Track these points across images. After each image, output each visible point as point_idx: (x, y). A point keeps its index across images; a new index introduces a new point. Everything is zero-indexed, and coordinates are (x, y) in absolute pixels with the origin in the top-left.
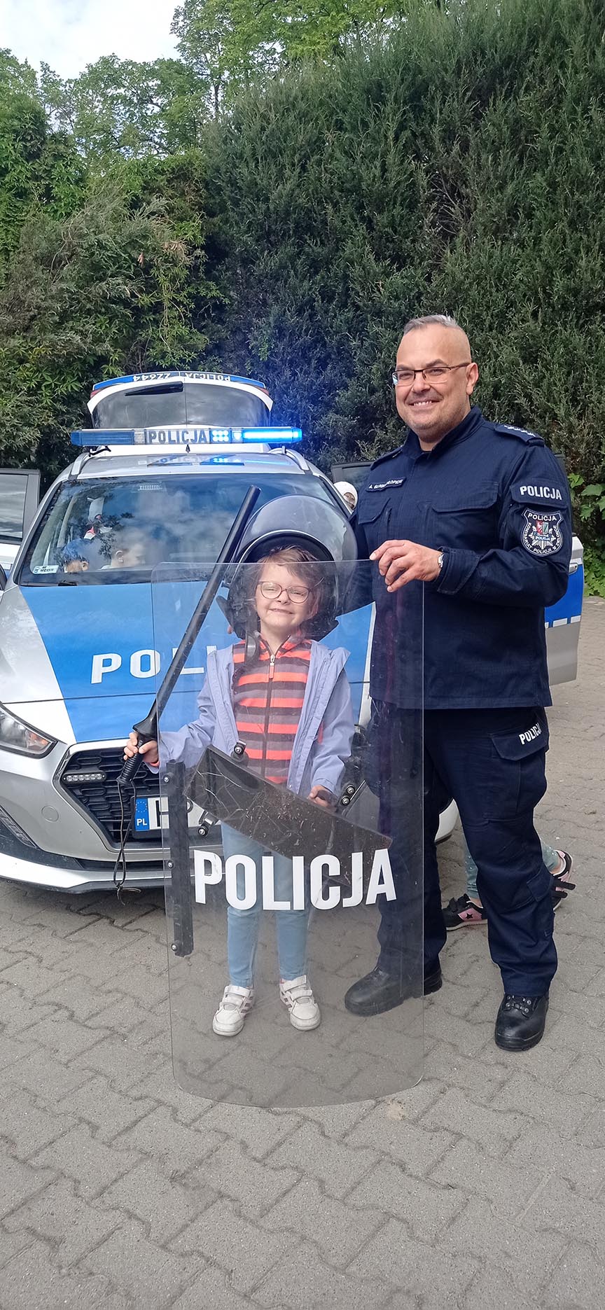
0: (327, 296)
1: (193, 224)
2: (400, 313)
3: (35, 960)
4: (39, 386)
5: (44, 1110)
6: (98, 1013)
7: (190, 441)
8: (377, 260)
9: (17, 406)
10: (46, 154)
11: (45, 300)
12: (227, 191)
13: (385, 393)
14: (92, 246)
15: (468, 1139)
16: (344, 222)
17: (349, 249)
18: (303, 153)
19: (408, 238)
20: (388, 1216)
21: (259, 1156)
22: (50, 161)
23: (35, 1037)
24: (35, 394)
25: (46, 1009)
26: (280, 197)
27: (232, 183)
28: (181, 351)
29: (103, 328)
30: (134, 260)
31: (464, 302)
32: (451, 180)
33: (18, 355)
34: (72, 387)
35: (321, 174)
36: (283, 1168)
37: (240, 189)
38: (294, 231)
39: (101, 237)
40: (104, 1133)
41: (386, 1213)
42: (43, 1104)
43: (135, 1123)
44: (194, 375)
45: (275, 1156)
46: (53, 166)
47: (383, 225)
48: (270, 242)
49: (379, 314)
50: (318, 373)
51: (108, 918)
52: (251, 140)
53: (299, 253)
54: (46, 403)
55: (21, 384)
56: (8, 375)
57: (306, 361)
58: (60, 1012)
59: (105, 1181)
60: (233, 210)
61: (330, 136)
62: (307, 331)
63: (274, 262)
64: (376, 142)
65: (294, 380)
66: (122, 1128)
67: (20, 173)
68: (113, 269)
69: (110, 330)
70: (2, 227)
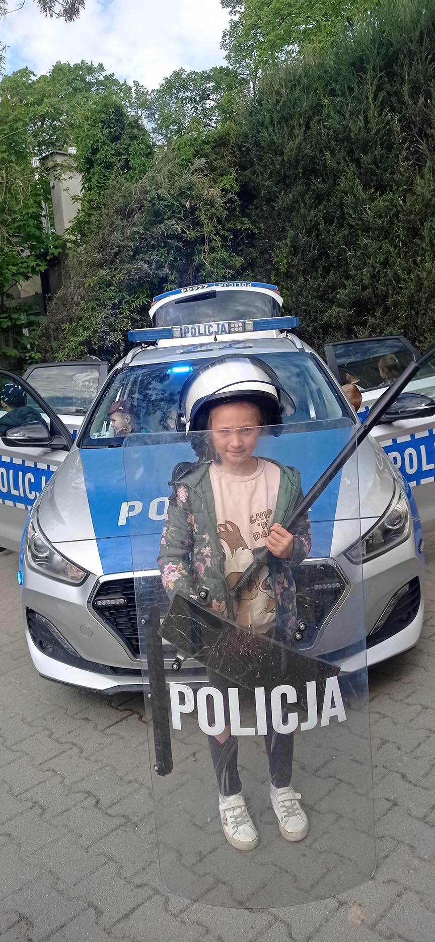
0: (329, 220)
1: (231, 177)
2: (383, 228)
3: (77, 750)
4: (120, 302)
5: (62, 892)
6: (118, 802)
7: (214, 333)
8: (364, 190)
9: (106, 318)
10: (124, 137)
11: (123, 241)
12: (254, 151)
13: (374, 290)
14: (154, 198)
16: (339, 164)
17: (343, 183)
18: (307, 116)
19: (387, 171)
22: (128, 141)
23: (66, 822)
24: (118, 308)
26: (292, 150)
27: (257, 144)
28: (224, 270)
29: (163, 257)
30: (184, 206)
32: (418, 125)
33: (106, 281)
34: (143, 302)
35: (320, 129)
37: (263, 148)
38: (303, 174)
39: (159, 191)
40: (106, 919)
44: (225, 285)
46: (129, 145)
47: (368, 163)
48: (286, 184)
49: (367, 230)
50: (324, 278)
51: (138, 713)
52: (269, 111)
53: (307, 190)
54: (126, 314)
55: (108, 301)
56: (99, 295)
57: (315, 270)
58: (89, 800)
60: (258, 164)
61: (326, 102)
62: (314, 247)
63: (289, 199)
64: (360, 102)
65: (306, 284)
66: (121, 915)
67: (107, 152)
68: (169, 214)
69: (168, 258)
70: (96, 191)
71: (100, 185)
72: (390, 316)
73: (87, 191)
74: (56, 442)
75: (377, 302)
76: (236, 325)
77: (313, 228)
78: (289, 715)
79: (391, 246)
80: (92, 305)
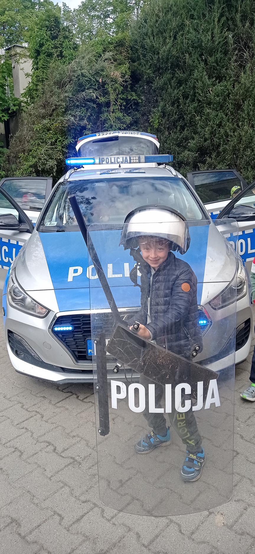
0: (186, 97)
1: (125, 66)
2: (219, 103)
3: (40, 416)
4: (56, 141)
5: (37, 505)
6: (68, 449)
7: (120, 162)
8: (209, 78)
9: (47, 150)
10: (60, 37)
11: (58, 101)
12: (140, 51)
13: (211, 141)
14: (79, 76)
16: (194, 62)
17: (196, 74)
18: (175, 31)
19: (223, 68)
22: (62, 40)
23: (36, 461)
24: (54, 145)
25: (43, 445)
26: (164, 52)
27: (143, 47)
28: (119, 124)
29: (84, 113)
30: (98, 81)
31: (250, 97)
32: (244, 40)
33: (47, 127)
34: (70, 141)
35: (183, 40)
37: (146, 49)
38: (170, 67)
39: (83, 71)
40: (66, 522)
42: (36, 501)
43: (82, 516)
44: (124, 132)
46: (63, 42)
47: (212, 62)
48: (160, 73)
49: (209, 104)
50: (181, 133)
51: (76, 394)
52: (151, 26)
53: (172, 78)
54: (59, 149)
55: (48, 140)
56: (43, 136)
57: (175, 127)
58: (49, 447)
60: (143, 59)
61: (187, 22)
62: (176, 113)
63: (161, 82)
64: (209, 23)
65: (170, 136)
66: (74, 520)
67: (49, 46)
68: (88, 86)
69: (87, 114)
70: (41, 70)
71: (44, 67)
72: (220, 158)
73: (36, 70)
74: (23, 227)
75: (213, 149)
76: (135, 158)
78: (186, 401)
79: (224, 114)
80: (38, 143)
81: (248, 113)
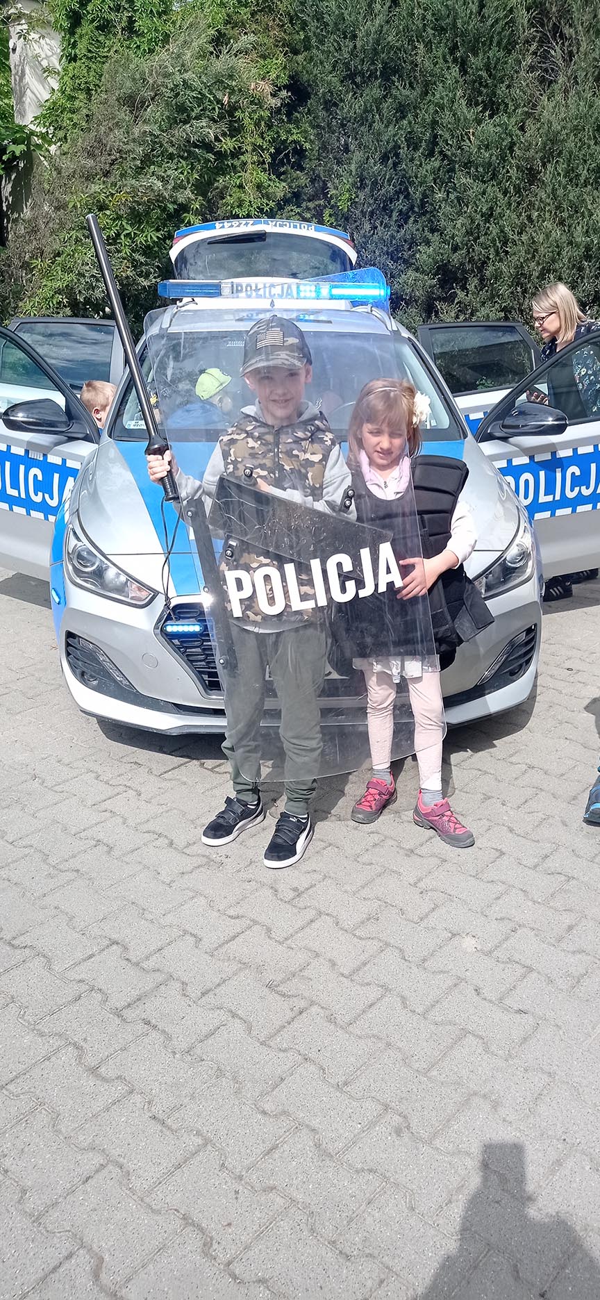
0: (413, 144)
1: (277, 61)
2: (490, 164)
4: (118, 235)
7: (276, 295)
8: (469, 104)
11: (127, 143)
12: (313, 25)
13: (469, 252)
14: (177, 86)
15: (538, 973)
16: (436, 64)
17: (439, 93)
19: (502, 82)
20: (465, 1032)
21: (346, 972)
23: (139, 860)
24: (115, 243)
25: (149, 837)
26: (368, 35)
27: (318, 17)
29: (185, 173)
30: (219, 101)
31: (559, 155)
33: (99, 201)
34: (151, 237)
35: (413, 9)
36: (368, 984)
37: (326, 24)
38: (381, 71)
39: (186, 76)
40: (206, 945)
41: (462, 1029)
43: (234, 937)
44: (278, 223)
45: (361, 973)
47: (477, 68)
48: (355, 83)
49: (467, 165)
50: (399, 226)
51: (198, 760)
53: (385, 97)
54: (126, 253)
57: (387, 214)
59: (209, 985)
60: (318, 48)
62: (390, 180)
63: (358, 106)
65: (374, 234)
67: (103, 3)
68: (197, 110)
69: (192, 175)
70: (84, 63)
71: (90, 55)
72: (487, 291)
73: (69, 61)
74: (75, 429)
75: (471, 270)
77: (390, 152)
79: (500, 191)
80: (77, 237)
81: (554, 190)
